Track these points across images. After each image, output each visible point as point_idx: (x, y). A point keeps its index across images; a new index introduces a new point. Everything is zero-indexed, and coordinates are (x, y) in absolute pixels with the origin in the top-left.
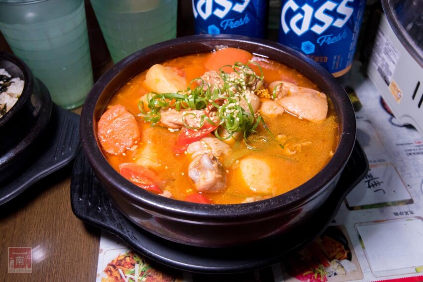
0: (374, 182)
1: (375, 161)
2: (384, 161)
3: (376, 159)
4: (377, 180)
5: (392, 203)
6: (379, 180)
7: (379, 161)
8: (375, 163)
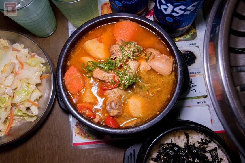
0: (192, 85)
1: (195, 73)
2: (200, 72)
3: (196, 72)
4: (194, 84)
5: (198, 97)
6: (195, 84)
7: (198, 73)
8: (195, 74)
